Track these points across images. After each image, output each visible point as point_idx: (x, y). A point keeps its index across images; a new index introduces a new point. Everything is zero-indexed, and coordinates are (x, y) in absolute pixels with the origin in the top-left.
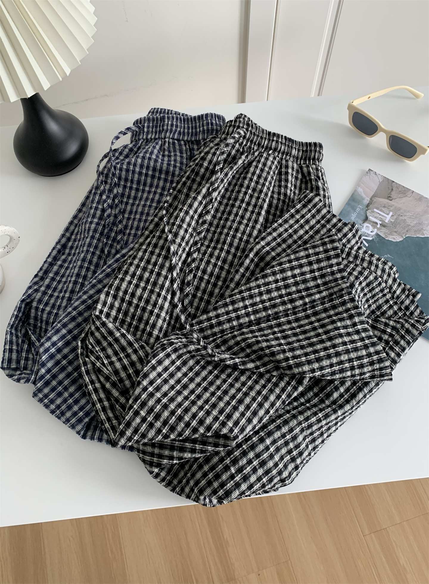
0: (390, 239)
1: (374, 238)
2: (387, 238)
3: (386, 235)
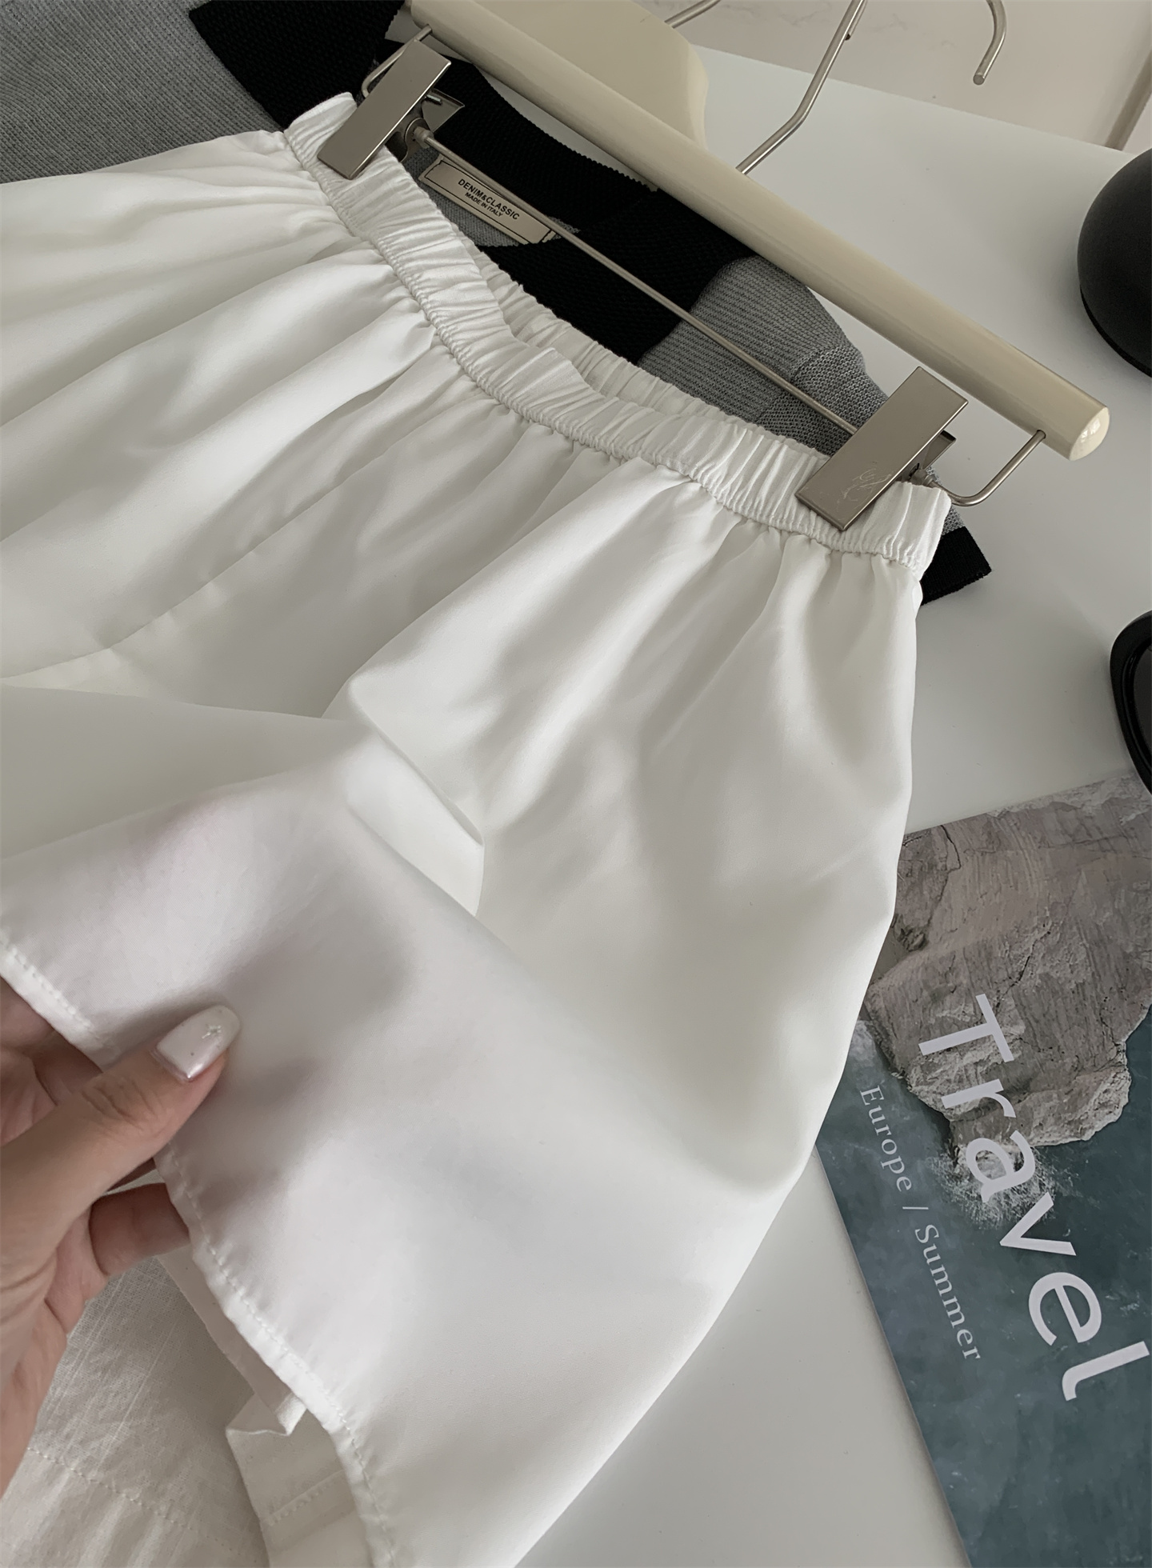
0: (1097, 1127)
1: (1052, 1183)
2: (1083, 1132)
3: (1069, 1123)
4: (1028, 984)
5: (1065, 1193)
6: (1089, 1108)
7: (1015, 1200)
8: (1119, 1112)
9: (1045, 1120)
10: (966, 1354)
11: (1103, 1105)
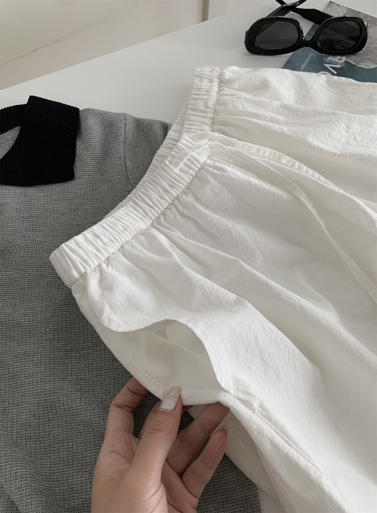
0: (362, 67)
1: (343, 65)
2: (358, 65)
3: (357, 63)
4: (372, 46)
5: (344, 68)
6: (363, 64)
7: (333, 62)
8: (368, 68)
9: (352, 59)
10: (301, 68)
11: (366, 65)
